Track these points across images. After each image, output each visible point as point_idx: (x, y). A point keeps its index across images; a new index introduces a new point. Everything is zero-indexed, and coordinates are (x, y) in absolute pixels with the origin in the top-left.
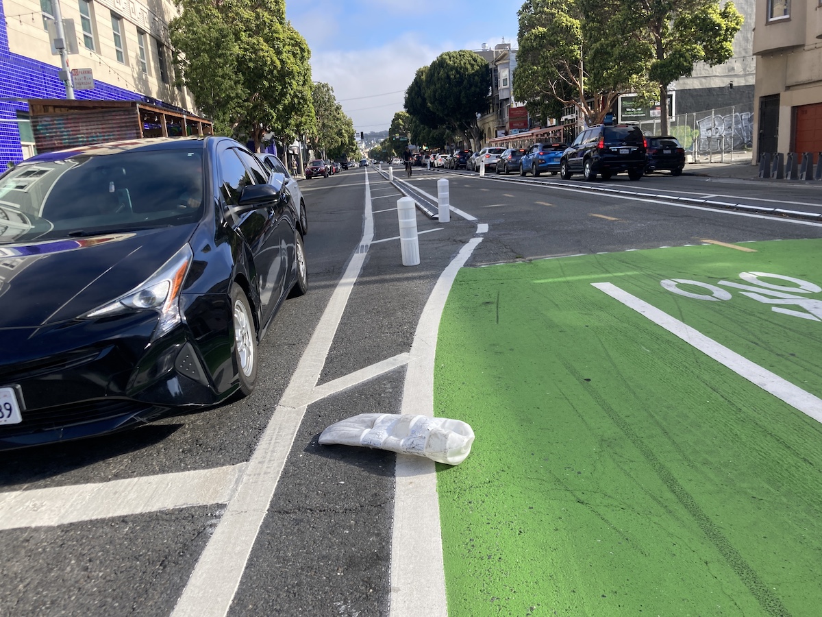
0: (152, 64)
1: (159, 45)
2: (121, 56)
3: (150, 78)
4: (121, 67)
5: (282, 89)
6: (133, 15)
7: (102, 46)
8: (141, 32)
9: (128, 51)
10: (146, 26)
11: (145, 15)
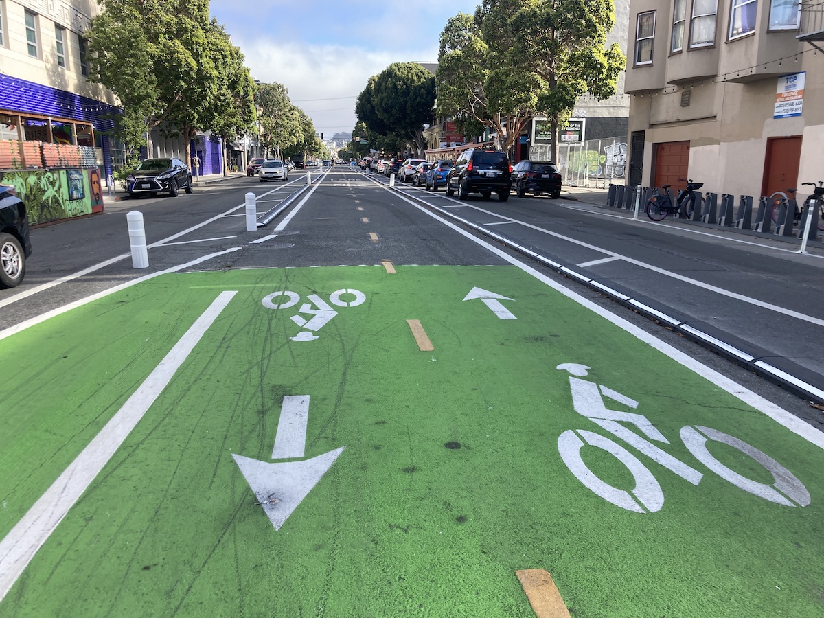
0: (71, 58)
1: (82, 41)
2: (32, 50)
3: (67, 72)
4: (33, 60)
5: (201, 92)
6: (51, 12)
7: (11, 41)
8: (59, 27)
9: (43, 45)
10: (66, 22)
11: (66, 12)
